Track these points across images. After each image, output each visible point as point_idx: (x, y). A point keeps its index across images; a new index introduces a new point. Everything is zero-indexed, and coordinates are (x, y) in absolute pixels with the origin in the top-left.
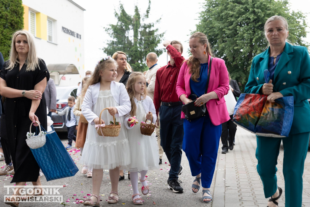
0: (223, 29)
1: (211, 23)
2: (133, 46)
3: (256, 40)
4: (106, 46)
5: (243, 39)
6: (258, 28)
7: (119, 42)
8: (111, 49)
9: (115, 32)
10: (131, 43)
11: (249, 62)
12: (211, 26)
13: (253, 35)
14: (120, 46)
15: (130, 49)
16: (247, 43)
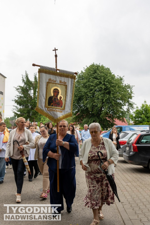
0: (87, 93)
1: (80, 89)
2: (33, 99)
3: (105, 100)
4: (17, 99)
5: (98, 99)
6: (106, 93)
7: (25, 97)
8: (20, 101)
9: (22, 91)
10: (32, 98)
11: (101, 112)
12: (79, 90)
13: (104, 97)
14: (25, 99)
15: (31, 101)
16: (100, 102)
